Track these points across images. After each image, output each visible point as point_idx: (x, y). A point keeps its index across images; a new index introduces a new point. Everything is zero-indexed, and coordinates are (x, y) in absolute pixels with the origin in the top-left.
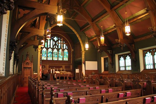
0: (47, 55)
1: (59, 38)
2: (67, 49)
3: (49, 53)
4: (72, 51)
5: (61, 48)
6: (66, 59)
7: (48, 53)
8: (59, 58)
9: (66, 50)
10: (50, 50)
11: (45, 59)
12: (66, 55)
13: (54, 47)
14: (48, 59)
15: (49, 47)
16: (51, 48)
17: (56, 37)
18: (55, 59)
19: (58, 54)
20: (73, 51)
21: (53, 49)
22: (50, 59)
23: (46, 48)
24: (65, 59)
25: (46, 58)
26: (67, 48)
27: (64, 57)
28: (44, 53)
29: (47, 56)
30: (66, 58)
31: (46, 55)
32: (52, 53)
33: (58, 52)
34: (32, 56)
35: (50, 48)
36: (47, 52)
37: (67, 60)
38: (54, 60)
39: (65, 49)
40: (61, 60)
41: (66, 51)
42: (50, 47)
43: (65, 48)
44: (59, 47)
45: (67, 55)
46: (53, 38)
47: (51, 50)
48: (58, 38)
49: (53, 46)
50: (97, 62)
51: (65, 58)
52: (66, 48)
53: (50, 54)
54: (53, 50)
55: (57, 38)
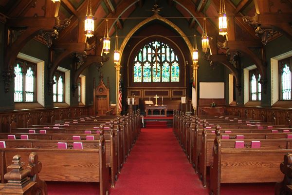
0: (142, 73)
1: (162, 44)
2: (177, 62)
3: (146, 70)
4: (186, 65)
5: (166, 60)
6: (176, 79)
7: (144, 70)
8: (163, 78)
9: (175, 62)
10: (147, 65)
11: (140, 81)
12: (175, 72)
13: (154, 60)
14: (144, 81)
15: (145, 60)
16: (149, 62)
17: (156, 43)
18: (156, 79)
19: (161, 71)
20: (187, 63)
21: (152, 63)
22: (147, 80)
23: (140, 62)
24: (173, 80)
25: (141, 79)
26: (177, 60)
27: (172, 75)
28: (137, 71)
29: (143, 76)
30: (176, 77)
31: (140, 74)
32: (151, 70)
33: (161, 68)
34: (108, 78)
35: (147, 63)
36: (142, 68)
37: (178, 81)
38: (154, 82)
39: (173, 62)
40: (167, 81)
41: (176, 65)
42: (147, 60)
43: (173, 59)
44: (163, 59)
45: (178, 71)
46: (152, 44)
47: (150, 64)
48: (160, 44)
49: (152, 58)
50: (224, 83)
51: (174, 78)
52: (175, 60)
53: (147, 72)
54: (152, 65)
55: (158, 43)
